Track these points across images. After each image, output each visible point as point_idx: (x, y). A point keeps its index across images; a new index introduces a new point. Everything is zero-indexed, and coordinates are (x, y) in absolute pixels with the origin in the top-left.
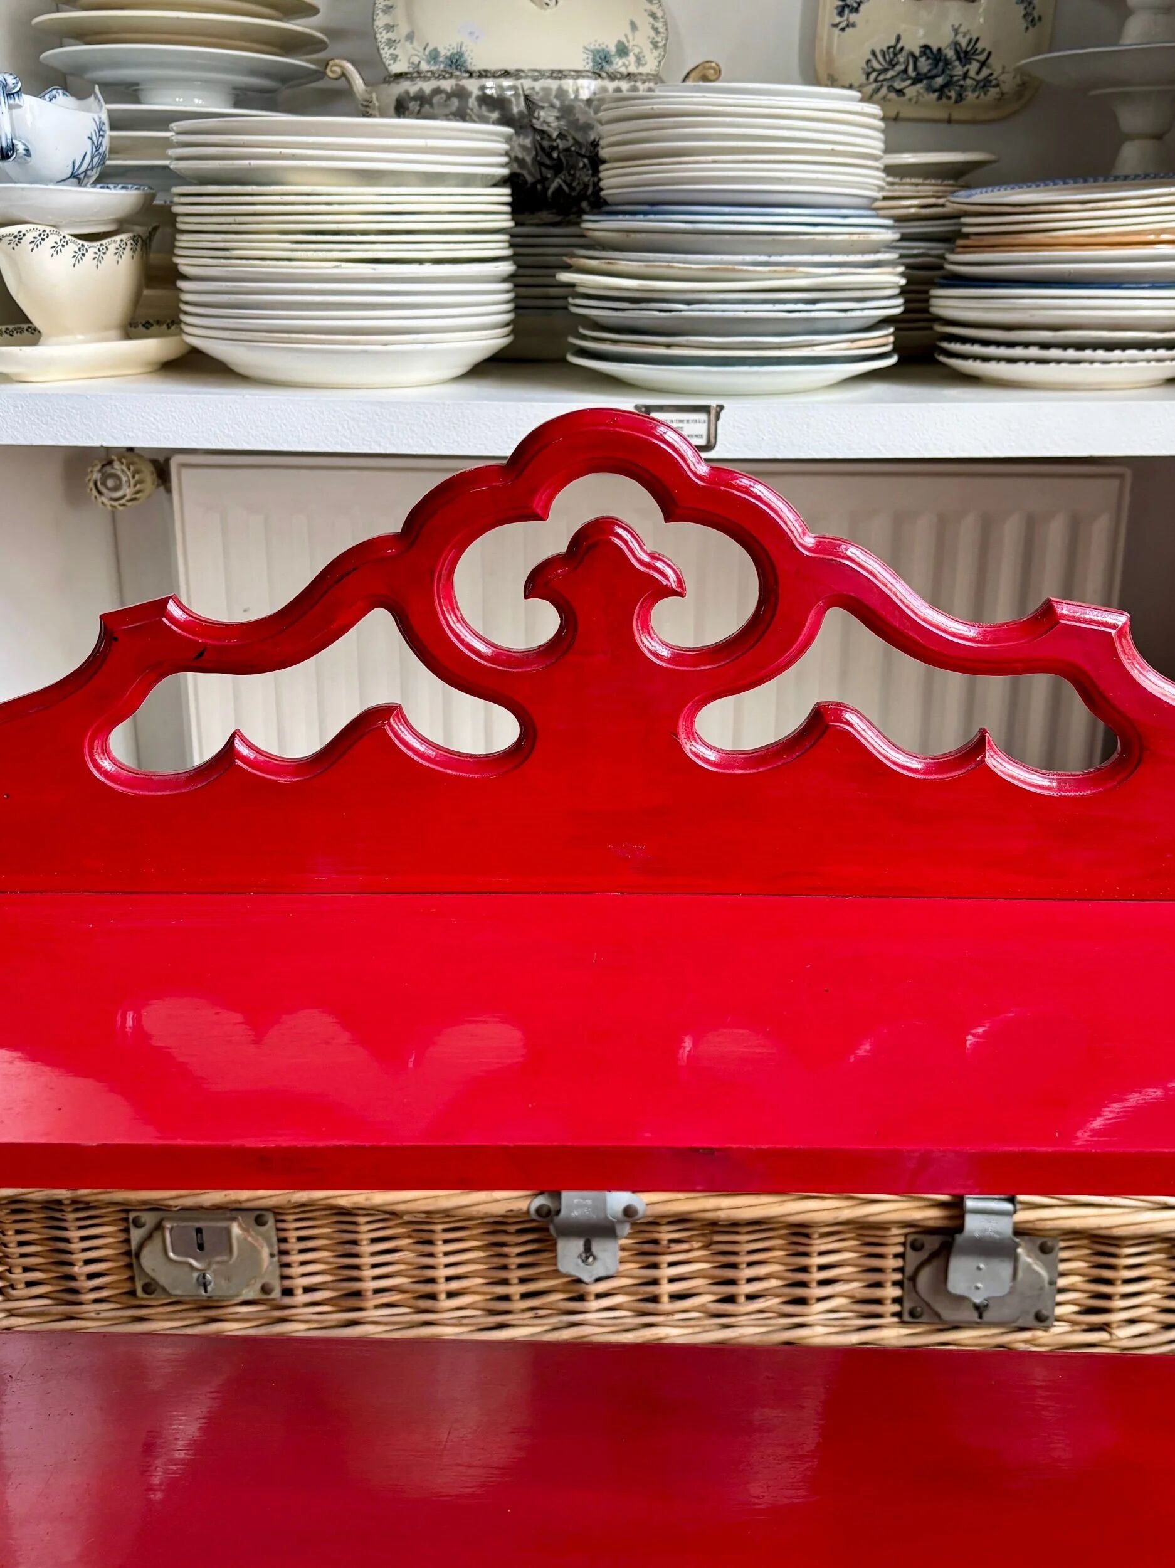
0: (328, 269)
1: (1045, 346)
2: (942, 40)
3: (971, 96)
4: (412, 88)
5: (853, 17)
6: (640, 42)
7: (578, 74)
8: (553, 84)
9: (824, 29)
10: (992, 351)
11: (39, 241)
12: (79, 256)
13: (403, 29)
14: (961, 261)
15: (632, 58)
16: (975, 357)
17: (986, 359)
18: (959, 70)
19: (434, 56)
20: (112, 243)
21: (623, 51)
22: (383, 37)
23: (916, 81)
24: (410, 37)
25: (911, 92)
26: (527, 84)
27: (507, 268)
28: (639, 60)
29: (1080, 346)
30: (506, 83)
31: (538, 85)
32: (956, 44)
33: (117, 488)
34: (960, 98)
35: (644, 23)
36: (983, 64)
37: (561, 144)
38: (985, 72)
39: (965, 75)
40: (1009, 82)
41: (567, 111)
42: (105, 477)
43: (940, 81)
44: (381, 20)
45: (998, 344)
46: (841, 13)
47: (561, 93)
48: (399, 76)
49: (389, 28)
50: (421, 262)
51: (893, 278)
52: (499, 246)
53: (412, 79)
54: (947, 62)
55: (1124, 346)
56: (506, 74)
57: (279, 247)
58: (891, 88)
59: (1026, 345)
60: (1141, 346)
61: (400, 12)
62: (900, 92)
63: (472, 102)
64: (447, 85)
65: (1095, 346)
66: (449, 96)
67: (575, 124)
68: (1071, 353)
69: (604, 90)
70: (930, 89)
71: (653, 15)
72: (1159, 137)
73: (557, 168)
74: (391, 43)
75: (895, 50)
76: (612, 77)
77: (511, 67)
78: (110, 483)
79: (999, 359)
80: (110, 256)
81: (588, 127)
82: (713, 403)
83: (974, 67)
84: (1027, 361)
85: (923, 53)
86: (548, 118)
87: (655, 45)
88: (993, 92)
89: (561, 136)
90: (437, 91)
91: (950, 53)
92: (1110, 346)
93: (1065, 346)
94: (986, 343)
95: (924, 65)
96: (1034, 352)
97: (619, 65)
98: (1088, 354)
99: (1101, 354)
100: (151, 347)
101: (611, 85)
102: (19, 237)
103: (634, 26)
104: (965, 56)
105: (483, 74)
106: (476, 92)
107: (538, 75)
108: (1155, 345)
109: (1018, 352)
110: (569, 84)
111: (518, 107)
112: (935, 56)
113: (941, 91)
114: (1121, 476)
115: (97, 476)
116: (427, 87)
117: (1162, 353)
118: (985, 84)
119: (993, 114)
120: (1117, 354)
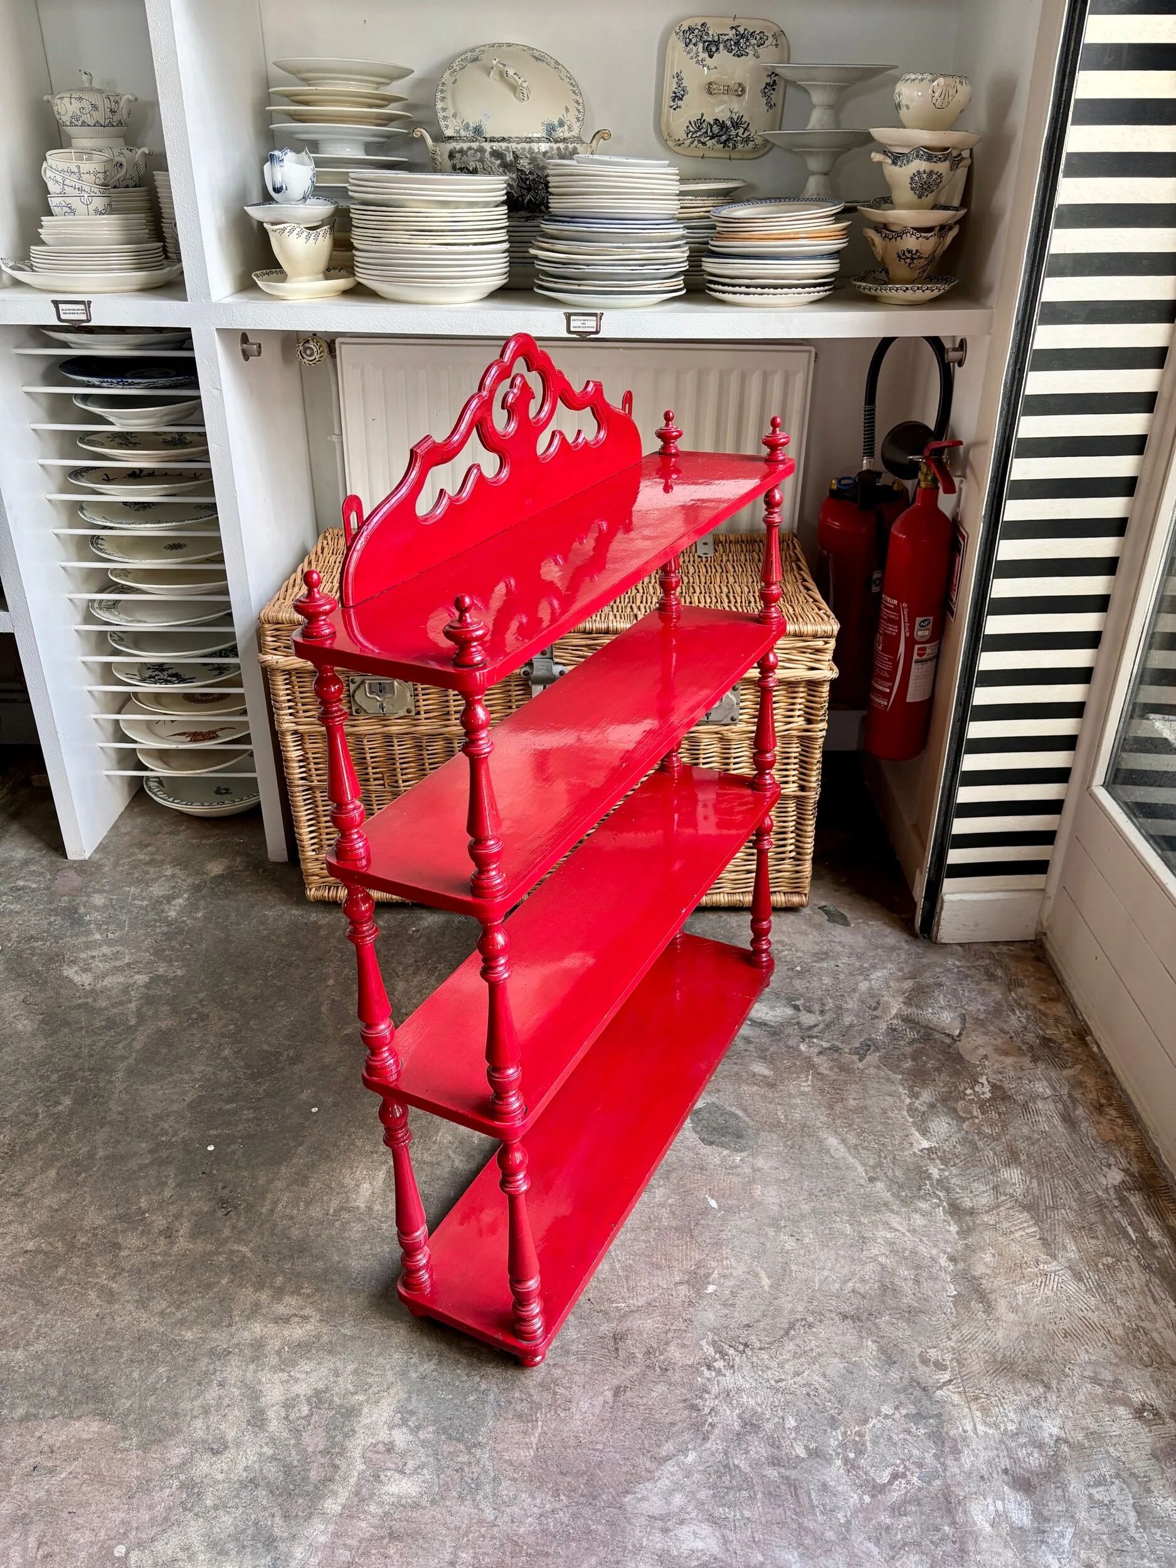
0: (426, 248)
1: (748, 286)
2: (724, 117)
3: (740, 146)
4: (458, 146)
5: (680, 103)
6: (570, 118)
7: (539, 140)
8: (527, 146)
9: (665, 108)
10: (726, 288)
11: (290, 232)
12: (308, 238)
13: (451, 111)
14: (716, 245)
15: (566, 127)
16: (720, 291)
17: (724, 292)
18: (733, 132)
19: (467, 127)
20: (321, 231)
21: (561, 124)
22: (441, 115)
23: (712, 138)
24: (455, 116)
25: (710, 143)
26: (514, 145)
27: (506, 246)
28: (570, 129)
29: (763, 287)
30: (504, 145)
31: (519, 146)
32: (732, 118)
33: (311, 355)
34: (735, 147)
35: (572, 107)
36: (745, 129)
37: (531, 177)
38: (747, 134)
39: (737, 135)
40: (759, 141)
41: (533, 160)
42: (306, 349)
43: (724, 138)
44: (439, 105)
45: (729, 285)
46: (674, 101)
47: (531, 150)
48: (450, 138)
49: (444, 110)
50: (468, 244)
51: (682, 254)
52: (502, 235)
53: (457, 141)
54: (727, 128)
55: (782, 287)
56: (503, 140)
57: (404, 237)
58: (699, 141)
59: (740, 286)
60: (790, 287)
61: (449, 98)
62: (704, 144)
63: (487, 155)
64: (475, 145)
65: (769, 287)
66: (477, 151)
67: (537, 167)
68: (759, 290)
69: (552, 148)
70: (719, 142)
71: (577, 102)
72: (826, 174)
73: (529, 189)
74: (445, 118)
75: (700, 122)
76: (556, 141)
77: (506, 136)
78: (308, 352)
79: (729, 293)
80: (320, 238)
81: (544, 168)
82: (598, 312)
83: (741, 131)
84: (741, 293)
85: (715, 123)
86: (524, 163)
87: (578, 119)
88: (751, 143)
89: (531, 173)
90: (470, 148)
91: (729, 123)
92: (775, 287)
93: (756, 287)
94: (724, 284)
95: (716, 129)
96: (743, 289)
97: (560, 133)
98: (766, 290)
99: (772, 290)
100: (342, 283)
101: (555, 146)
102: (284, 230)
103: (567, 109)
104: (736, 125)
105: (492, 140)
106: (489, 150)
107: (520, 140)
108: (796, 286)
109: (737, 289)
110: (535, 146)
111: (510, 158)
112: (722, 126)
113: (725, 143)
114: (810, 351)
115: (301, 348)
116: (465, 146)
117: (800, 290)
118: (747, 140)
119: (751, 156)
120: (779, 290)
